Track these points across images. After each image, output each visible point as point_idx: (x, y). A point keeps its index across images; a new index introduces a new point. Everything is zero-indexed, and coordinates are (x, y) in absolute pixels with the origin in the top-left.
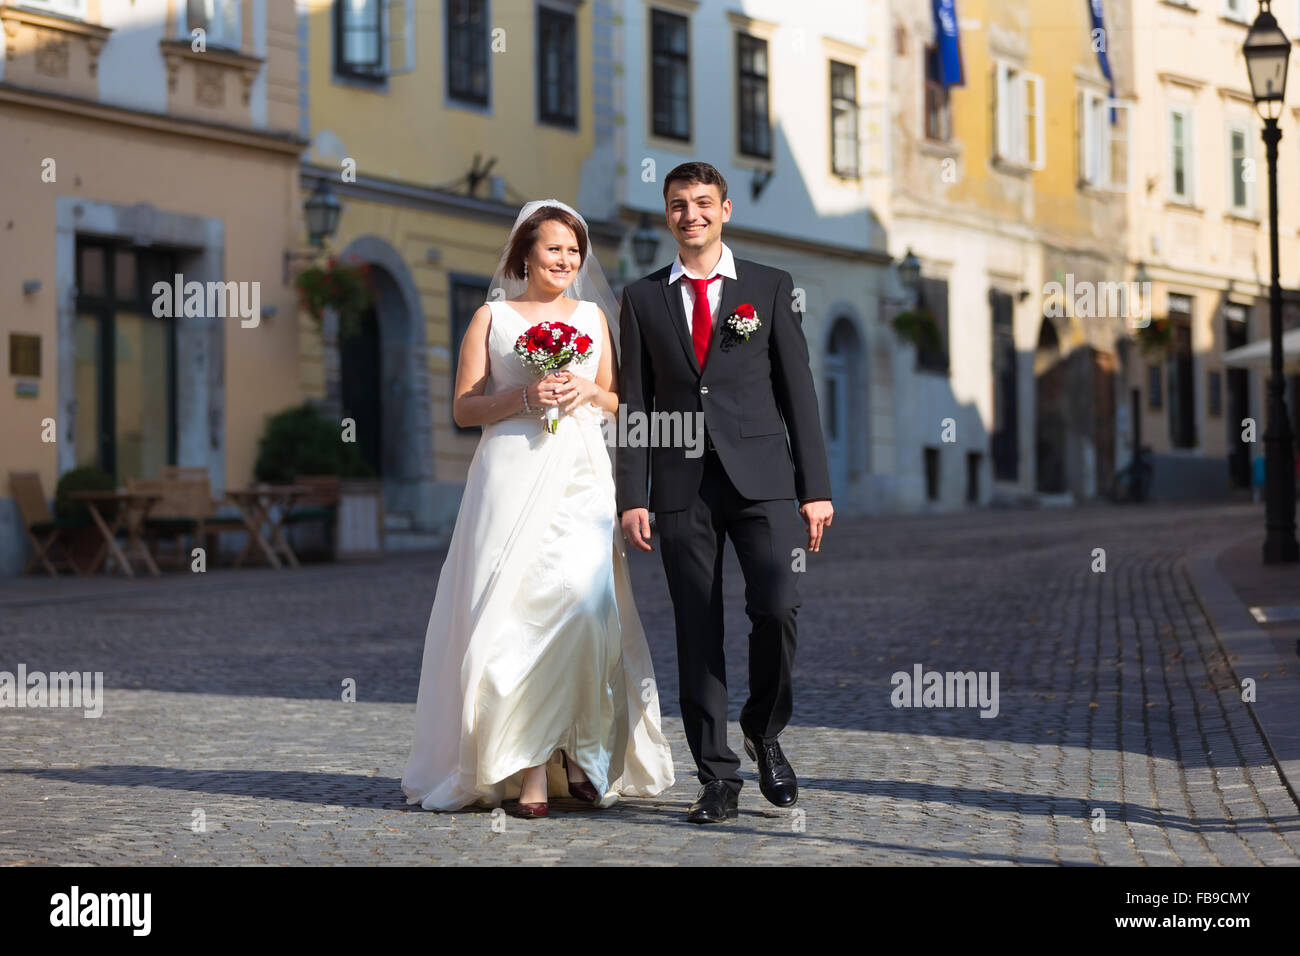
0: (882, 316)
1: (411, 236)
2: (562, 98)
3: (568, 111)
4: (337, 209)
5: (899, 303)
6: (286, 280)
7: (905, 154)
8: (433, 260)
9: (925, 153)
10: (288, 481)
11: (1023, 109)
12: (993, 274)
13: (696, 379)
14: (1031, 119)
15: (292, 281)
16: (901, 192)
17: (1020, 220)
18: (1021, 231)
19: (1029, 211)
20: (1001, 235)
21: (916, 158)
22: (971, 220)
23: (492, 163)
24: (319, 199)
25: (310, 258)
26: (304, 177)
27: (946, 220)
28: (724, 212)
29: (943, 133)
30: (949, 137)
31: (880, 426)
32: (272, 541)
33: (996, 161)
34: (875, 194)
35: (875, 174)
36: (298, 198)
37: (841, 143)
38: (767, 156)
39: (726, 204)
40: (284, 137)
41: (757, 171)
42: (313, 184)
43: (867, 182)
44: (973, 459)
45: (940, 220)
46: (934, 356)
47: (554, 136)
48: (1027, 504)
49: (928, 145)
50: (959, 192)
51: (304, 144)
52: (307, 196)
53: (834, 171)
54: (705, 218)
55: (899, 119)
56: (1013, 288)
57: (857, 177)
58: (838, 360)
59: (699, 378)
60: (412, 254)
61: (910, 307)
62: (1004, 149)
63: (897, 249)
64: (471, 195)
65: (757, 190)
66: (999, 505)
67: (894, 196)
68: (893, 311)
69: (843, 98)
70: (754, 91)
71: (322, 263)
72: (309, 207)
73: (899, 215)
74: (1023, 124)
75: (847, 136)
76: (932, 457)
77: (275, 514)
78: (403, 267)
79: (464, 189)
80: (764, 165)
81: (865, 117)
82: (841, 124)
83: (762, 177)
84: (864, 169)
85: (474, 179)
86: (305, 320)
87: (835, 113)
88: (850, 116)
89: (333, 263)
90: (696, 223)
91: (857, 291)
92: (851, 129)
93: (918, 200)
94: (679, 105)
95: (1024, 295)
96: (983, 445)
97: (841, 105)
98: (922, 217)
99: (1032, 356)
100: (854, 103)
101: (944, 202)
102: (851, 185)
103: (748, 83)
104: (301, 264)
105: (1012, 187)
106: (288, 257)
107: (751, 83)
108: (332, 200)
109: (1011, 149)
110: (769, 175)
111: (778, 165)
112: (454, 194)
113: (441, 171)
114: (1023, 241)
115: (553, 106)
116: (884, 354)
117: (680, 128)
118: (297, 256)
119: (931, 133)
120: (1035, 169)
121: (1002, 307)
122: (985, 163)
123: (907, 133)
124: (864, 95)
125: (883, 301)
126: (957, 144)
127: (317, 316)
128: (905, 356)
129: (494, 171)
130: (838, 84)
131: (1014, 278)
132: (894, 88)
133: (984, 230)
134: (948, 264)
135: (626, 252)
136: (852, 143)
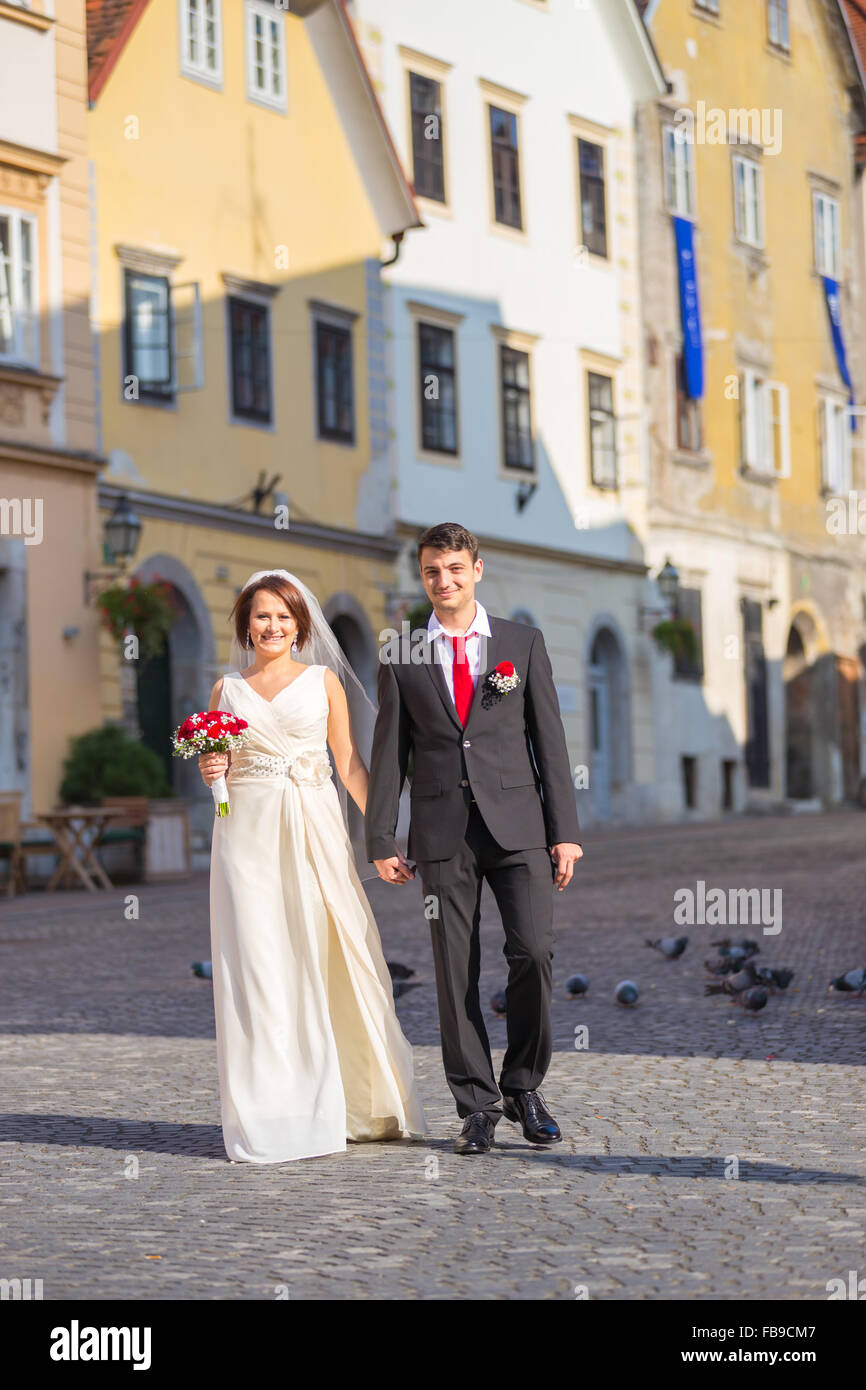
0: (641, 626)
1: (201, 554)
2: (339, 414)
3: (346, 427)
4: (138, 528)
5: (658, 613)
6: (87, 600)
7: (659, 462)
8: (222, 578)
9: (678, 463)
10: (97, 803)
11: (769, 418)
12: (743, 582)
13: (458, 734)
14: (776, 427)
15: (93, 600)
16: (654, 503)
17: (768, 528)
18: (768, 539)
19: (775, 519)
20: (750, 543)
21: (669, 468)
22: (722, 529)
23: (276, 480)
24: (119, 519)
25: (111, 577)
26: (102, 496)
27: (698, 530)
28: (476, 572)
29: (694, 443)
30: (700, 446)
31: (641, 736)
32: (85, 863)
33: (744, 470)
34: (632, 506)
35: (632, 485)
36: (97, 518)
37: (598, 455)
38: (530, 469)
39: (478, 564)
40: (83, 456)
41: (522, 483)
42: (112, 504)
43: (625, 493)
44: (728, 767)
45: (693, 530)
46: (688, 664)
47: (333, 451)
48: (781, 811)
49: (680, 455)
50: (710, 502)
51: (102, 463)
52: (106, 517)
53: (594, 483)
54: (457, 584)
55: (653, 429)
56: (760, 596)
57: (616, 488)
58: (599, 671)
59: (462, 733)
60: (201, 573)
61: (667, 617)
62: (752, 457)
63: (655, 560)
64: (256, 513)
65: (522, 502)
66: (753, 812)
67: (650, 505)
68: (652, 622)
69: (600, 409)
70: (516, 404)
71: (123, 582)
72: (109, 526)
73: (655, 525)
74: (769, 434)
75: (604, 447)
76: (689, 764)
77: (87, 838)
78: (193, 584)
79: (249, 506)
80: (528, 478)
81: (623, 428)
82: (598, 436)
83: (526, 490)
84: (622, 480)
85: (259, 496)
86: (106, 639)
87: (593, 424)
88: (609, 426)
89: (135, 581)
90: (449, 589)
91: (616, 601)
92: (609, 441)
93: (672, 510)
94: (446, 418)
95: (772, 603)
96: (738, 754)
97: (599, 416)
98: (676, 527)
99: (779, 664)
100: (611, 414)
101: (696, 511)
102: (610, 496)
103: (511, 395)
104: (101, 584)
105: (759, 495)
106: (88, 577)
107: (514, 395)
108: (132, 519)
109: (757, 457)
110: (533, 487)
111: (540, 477)
112: (240, 511)
113: (229, 489)
114: (770, 548)
115: (331, 421)
116: (643, 664)
117: (448, 442)
118: (97, 576)
119: (683, 444)
120: (780, 477)
121: (752, 616)
122: (734, 473)
123: (659, 443)
124: (621, 408)
125: (642, 611)
126: (708, 453)
127: (119, 636)
128: (663, 665)
129: (279, 488)
130: (595, 396)
131: (762, 586)
132: (647, 399)
133: (735, 539)
134: (701, 573)
135: (402, 569)
136: (610, 454)
